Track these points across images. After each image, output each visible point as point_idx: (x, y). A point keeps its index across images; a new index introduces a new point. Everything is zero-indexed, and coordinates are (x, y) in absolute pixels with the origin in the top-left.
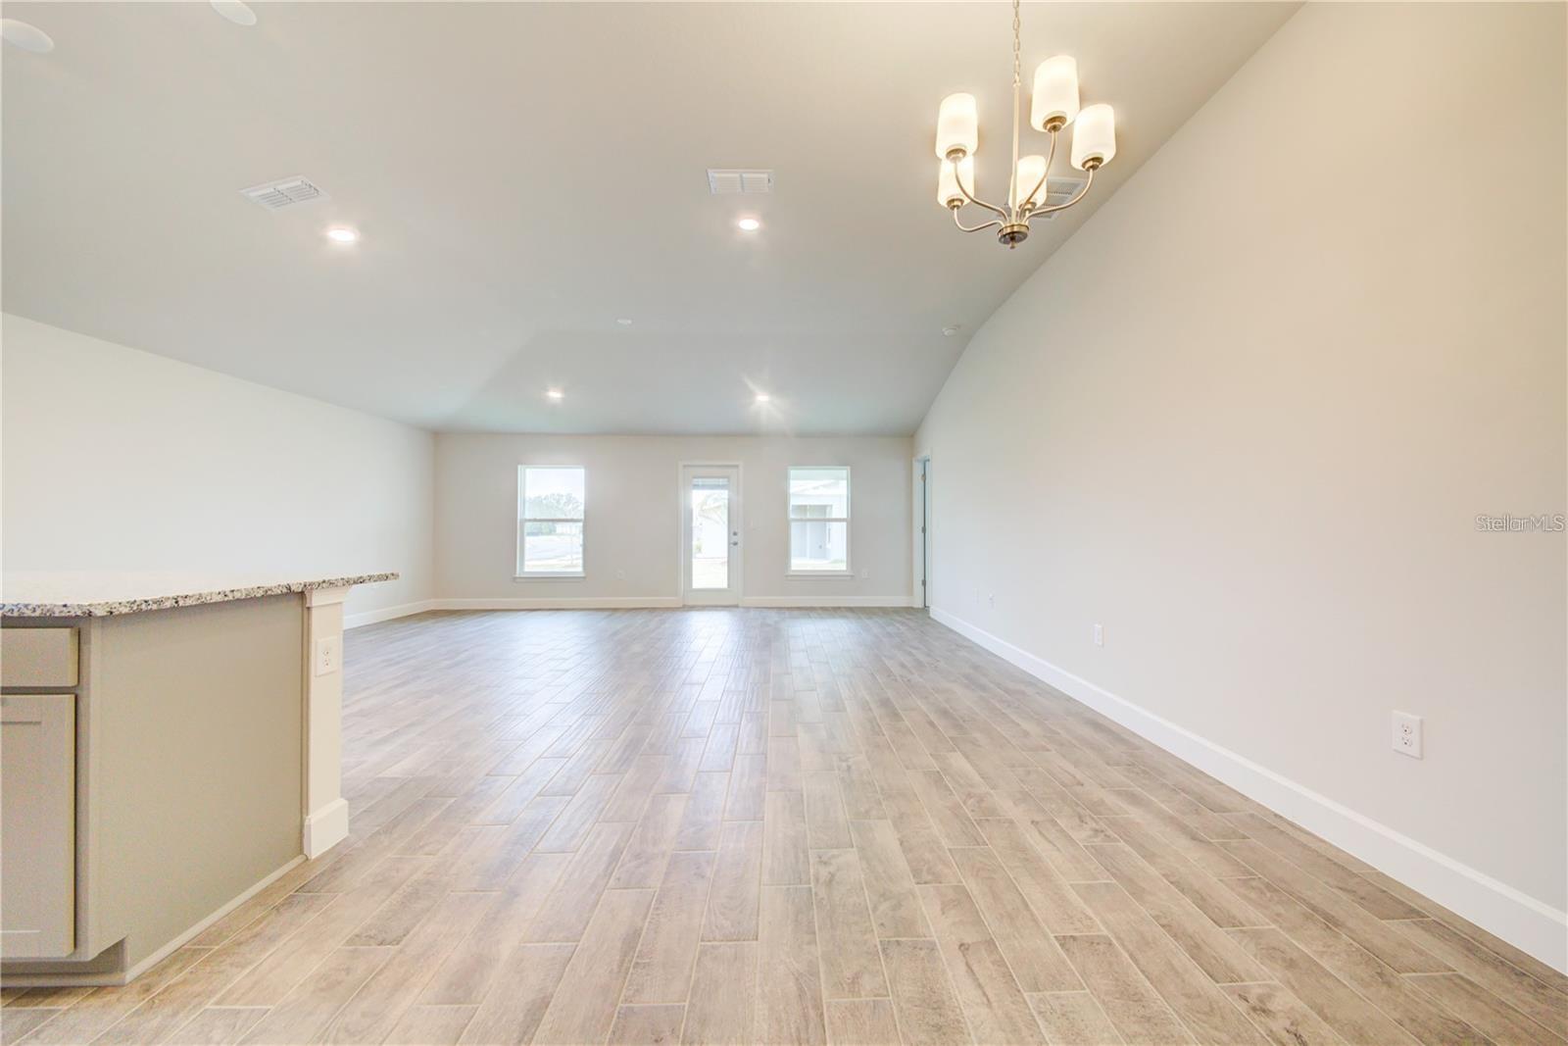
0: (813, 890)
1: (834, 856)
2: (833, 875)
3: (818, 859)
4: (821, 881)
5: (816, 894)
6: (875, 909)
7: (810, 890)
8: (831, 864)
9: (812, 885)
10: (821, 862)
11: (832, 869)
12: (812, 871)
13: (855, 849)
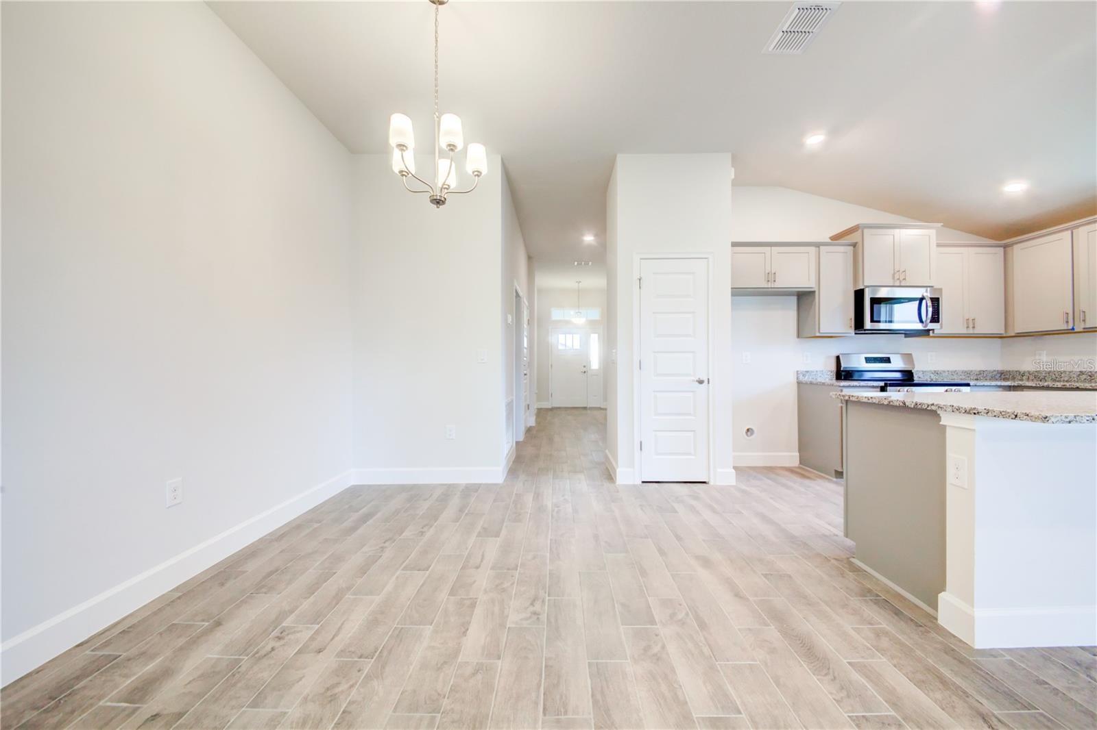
0: (547, 594)
1: (527, 619)
2: (532, 604)
3: (540, 617)
4: (541, 600)
5: (546, 593)
6: (513, 584)
7: (549, 596)
8: (531, 613)
9: (547, 598)
10: (538, 614)
11: (532, 609)
12: (546, 608)
13: (508, 626)
